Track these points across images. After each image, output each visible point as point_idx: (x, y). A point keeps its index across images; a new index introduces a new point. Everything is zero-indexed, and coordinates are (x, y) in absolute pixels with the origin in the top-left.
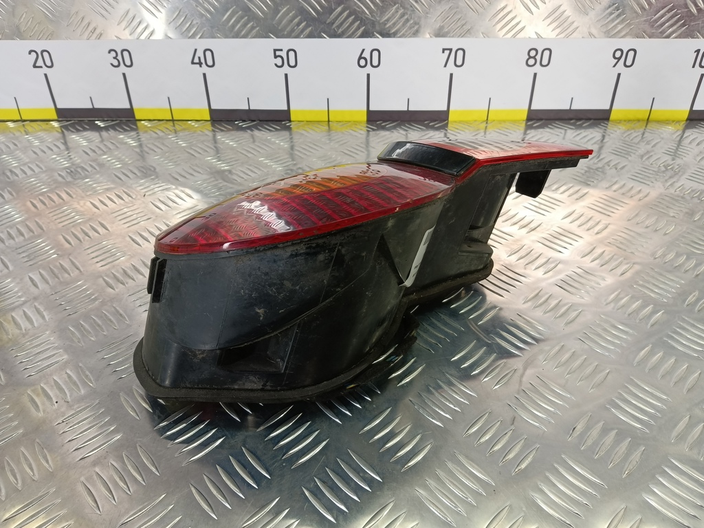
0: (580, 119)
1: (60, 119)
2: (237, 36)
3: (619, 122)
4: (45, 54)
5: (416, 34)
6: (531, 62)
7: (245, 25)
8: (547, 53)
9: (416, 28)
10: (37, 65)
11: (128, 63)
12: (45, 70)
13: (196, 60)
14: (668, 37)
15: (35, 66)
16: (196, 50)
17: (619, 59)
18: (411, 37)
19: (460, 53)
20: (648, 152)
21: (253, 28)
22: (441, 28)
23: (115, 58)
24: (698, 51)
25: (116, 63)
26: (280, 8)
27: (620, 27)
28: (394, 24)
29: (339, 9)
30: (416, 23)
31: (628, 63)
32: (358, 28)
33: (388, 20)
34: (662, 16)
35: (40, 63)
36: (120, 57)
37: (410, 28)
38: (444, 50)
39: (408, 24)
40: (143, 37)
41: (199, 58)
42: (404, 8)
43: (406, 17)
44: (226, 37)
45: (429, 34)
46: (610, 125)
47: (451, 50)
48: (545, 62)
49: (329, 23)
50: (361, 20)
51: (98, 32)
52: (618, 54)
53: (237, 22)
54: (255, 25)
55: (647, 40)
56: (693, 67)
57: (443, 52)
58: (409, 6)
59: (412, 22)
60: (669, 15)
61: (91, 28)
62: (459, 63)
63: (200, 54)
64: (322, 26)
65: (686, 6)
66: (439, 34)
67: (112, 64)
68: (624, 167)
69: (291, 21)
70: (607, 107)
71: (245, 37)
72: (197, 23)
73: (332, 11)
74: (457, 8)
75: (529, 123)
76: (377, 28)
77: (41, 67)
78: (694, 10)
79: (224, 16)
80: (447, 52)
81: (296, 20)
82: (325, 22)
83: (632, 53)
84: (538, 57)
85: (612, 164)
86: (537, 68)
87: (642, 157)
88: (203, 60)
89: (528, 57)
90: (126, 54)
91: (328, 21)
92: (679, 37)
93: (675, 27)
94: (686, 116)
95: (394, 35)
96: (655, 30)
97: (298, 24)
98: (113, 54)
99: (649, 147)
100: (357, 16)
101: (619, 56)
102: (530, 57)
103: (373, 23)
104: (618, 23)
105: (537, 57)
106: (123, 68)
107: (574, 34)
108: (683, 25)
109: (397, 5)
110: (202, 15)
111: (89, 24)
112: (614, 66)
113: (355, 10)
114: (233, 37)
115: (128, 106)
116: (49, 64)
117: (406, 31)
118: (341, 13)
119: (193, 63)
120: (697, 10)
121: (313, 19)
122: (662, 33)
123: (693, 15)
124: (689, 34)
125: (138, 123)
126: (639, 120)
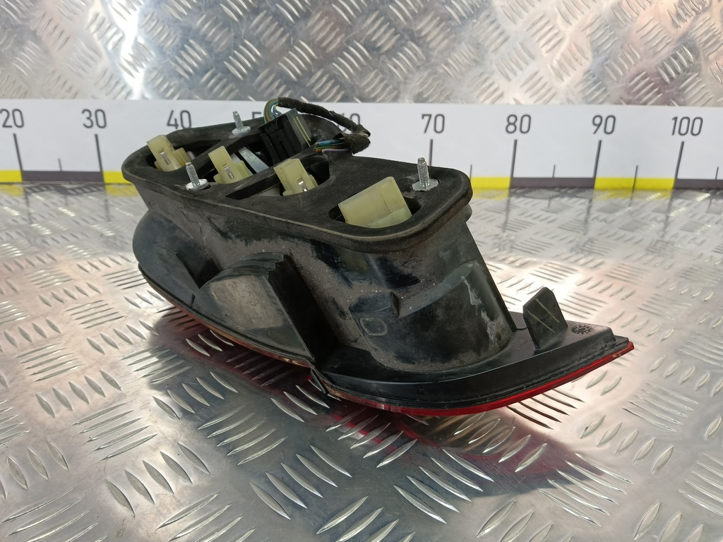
0: (564, 188)
1: (25, 182)
2: (215, 98)
3: (605, 190)
4: (17, 114)
5: (395, 99)
6: (511, 128)
7: (224, 87)
8: (526, 119)
9: (395, 93)
10: (8, 124)
11: (101, 123)
12: (15, 130)
13: (172, 122)
14: (645, 104)
15: (4, 126)
16: (172, 112)
17: (599, 126)
18: (390, 102)
19: (440, 119)
20: (637, 210)
21: (232, 90)
22: (420, 94)
23: (89, 118)
24: (675, 119)
25: (88, 123)
26: (259, 71)
27: (597, 94)
28: (374, 89)
29: (319, 73)
30: (395, 89)
31: (609, 129)
32: (338, 92)
33: (368, 85)
34: (637, 83)
35: (10, 122)
36: (93, 118)
37: (390, 93)
38: (423, 116)
39: (388, 90)
40: (119, 97)
41: (176, 120)
42: (383, 73)
43: (385, 82)
44: (205, 98)
45: (409, 99)
46: (595, 192)
47: (430, 116)
48: (525, 128)
49: (309, 87)
50: (341, 84)
51: (73, 91)
52: (597, 121)
53: (216, 84)
54: (234, 87)
55: (625, 107)
56: (673, 134)
57: (423, 118)
58: (387, 72)
59: (391, 87)
60: (643, 83)
61: (67, 87)
62: (439, 128)
63: (176, 115)
64: (302, 90)
65: (659, 74)
66: (419, 99)
67: (85, 125)
68: (613, 221)
69: (271, 84)
70: (591, 175)
71: (224, 98)
72: (175, 84)
73: (311, 75)
74: (436, 73)
75: (512, 190)
76: (357, 92)
77: (10, 127)
78: (668, 80)
79: (202, 76)
80: (427, 118)
81: (276, 84)
82: (304, 86)
83: (611, 120)
84: (518, 124)
85: (601, 218)
86: (517, 134)
87: (631, 213)
88: (179, 122)
89: (507, 123)
90: (100, 114)
91: (308, 85)
92: (656, 104)
93: (650, 95)
94: (671, 184)
95: (374, 100)
96: (632, 98)
97: (278, 88)
98: (87, 114)
99: (638, 207)
100: (336, 80)
101: (599, 123)
102: (510, 124)
103: (353, 88)
104: (595, 90)
105: (516, 124)
106: (95, 129)
107: (553, 101)
108: (658, 93)
109: (376, 70)
110: (180, 76)
111: (65, 83)
112: (595, 132)
113: (334, 74)
114: (212, 99)
115: (97, 169)
116: (19, 123)
117: (386, 97)
118: (321, 77)
119: (169, 124)
120: (669, 78)
121: (293, 83)
122: (639, 99)
123: (666, 83)
124: (666, 102)
125: (107, 187)
126: (624, 189)
